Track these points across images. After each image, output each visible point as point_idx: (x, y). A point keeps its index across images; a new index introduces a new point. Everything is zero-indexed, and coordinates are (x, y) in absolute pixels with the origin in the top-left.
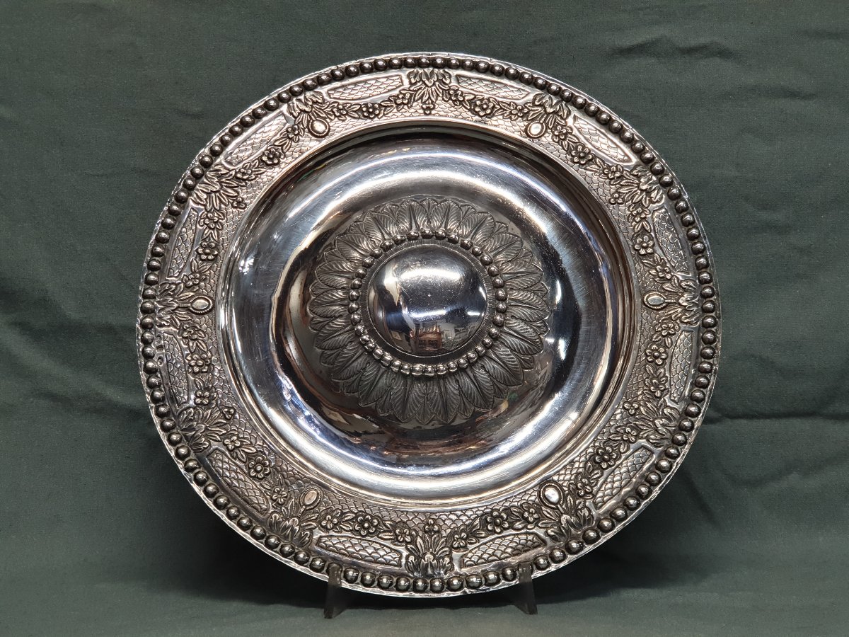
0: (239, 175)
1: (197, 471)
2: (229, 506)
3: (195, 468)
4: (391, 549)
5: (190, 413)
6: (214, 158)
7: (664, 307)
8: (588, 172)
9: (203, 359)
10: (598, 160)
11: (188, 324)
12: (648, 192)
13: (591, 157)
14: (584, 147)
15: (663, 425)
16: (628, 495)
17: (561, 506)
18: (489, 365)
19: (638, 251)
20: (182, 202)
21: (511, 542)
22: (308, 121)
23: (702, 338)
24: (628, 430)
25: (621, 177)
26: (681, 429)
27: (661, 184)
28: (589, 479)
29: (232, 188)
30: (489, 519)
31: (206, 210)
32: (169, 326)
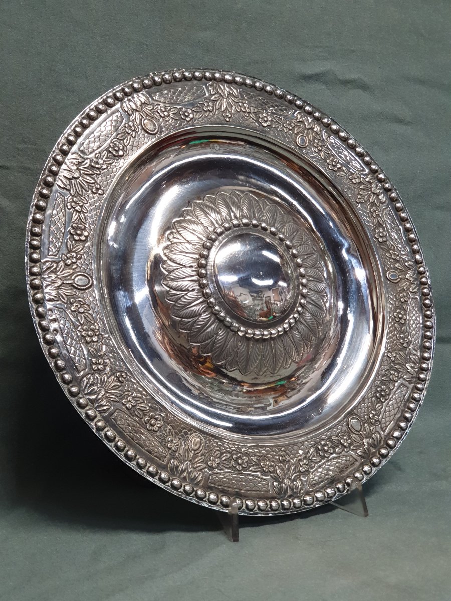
0: (93, 164)
1: (106, 429)
2: (137, 457)
4: (261, 478)
5: (90, 378)
6: (70, 147)
7: (399, 281)
9: (93, 330)
10: (344, 168)
11: (74, 298)
12: (377, 195)
13: (340, 166)
14: (334, 157)
15: (411, 367)
16: (399, 420)
17: (363, 432)
18: (301, 327)
19: (378, 239)
20: (49, 185)
21: (337, 462)
22: (141, 120)
23: (423, 303)
24: (392, 372)
25: (360, 183)
26: (422, 370)
27: (384, 190)
28: (375, 410)
29: (88, 175)
30: (319, 447)
31: (71, 194)
32: (58, 301)
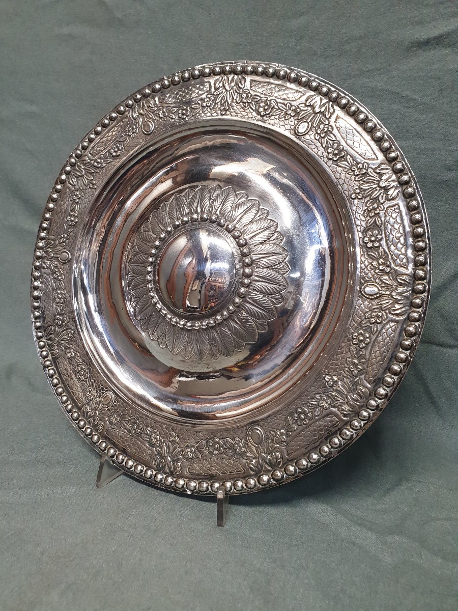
0: (96, 164)
1: (50, 368)
2: (63, 395)
3: (49, 366)
4: (147, 447)
5: (52, 329)
6: (83, 151)
7: (378, 297)
8: (339, 169)
9: (62, 295)
10: (349, 156)
11: (57, 268)
12: (386, 189)
13: (343, 154)
14: (339, 144)
15: (353, 400)
17: (261, 447)
19: (366, 243)
20: (62, 183)
21: (222, 463)
22: (142, 122)
23: (405, 330)
24: (324, 398)
25: (366, 174)
26: (368, 407)
27: (399, 183)
28: (286, 431)
29: (91, 173)
30: (210, 442)
31: (75, 189)
32: (48, 269)
